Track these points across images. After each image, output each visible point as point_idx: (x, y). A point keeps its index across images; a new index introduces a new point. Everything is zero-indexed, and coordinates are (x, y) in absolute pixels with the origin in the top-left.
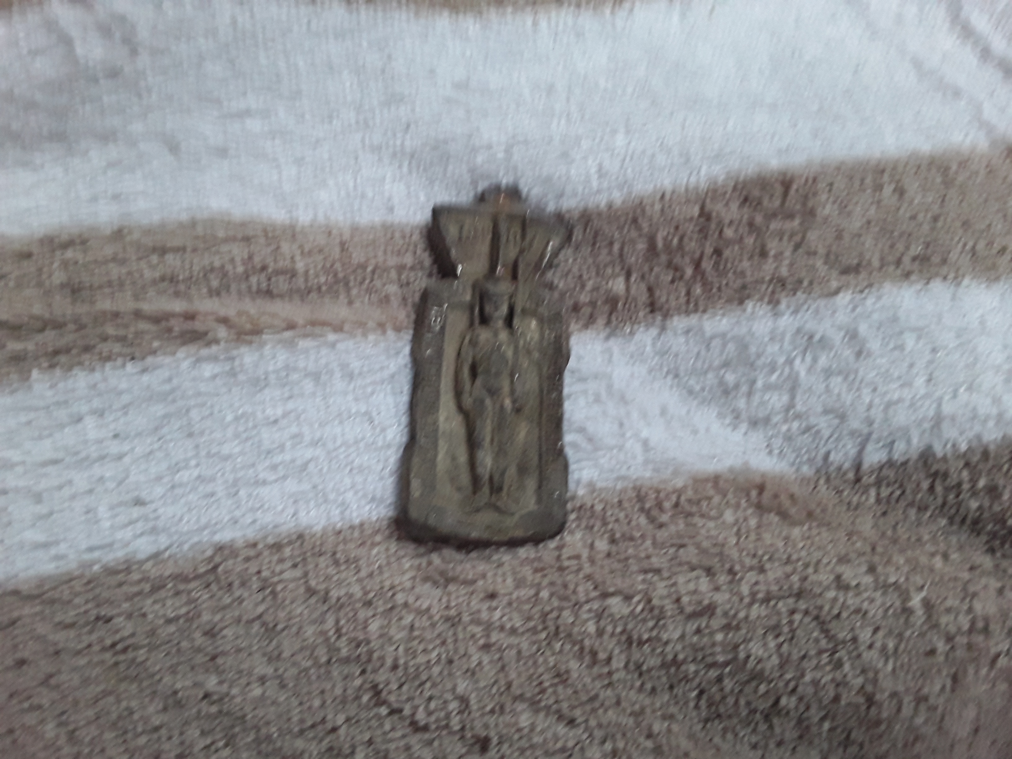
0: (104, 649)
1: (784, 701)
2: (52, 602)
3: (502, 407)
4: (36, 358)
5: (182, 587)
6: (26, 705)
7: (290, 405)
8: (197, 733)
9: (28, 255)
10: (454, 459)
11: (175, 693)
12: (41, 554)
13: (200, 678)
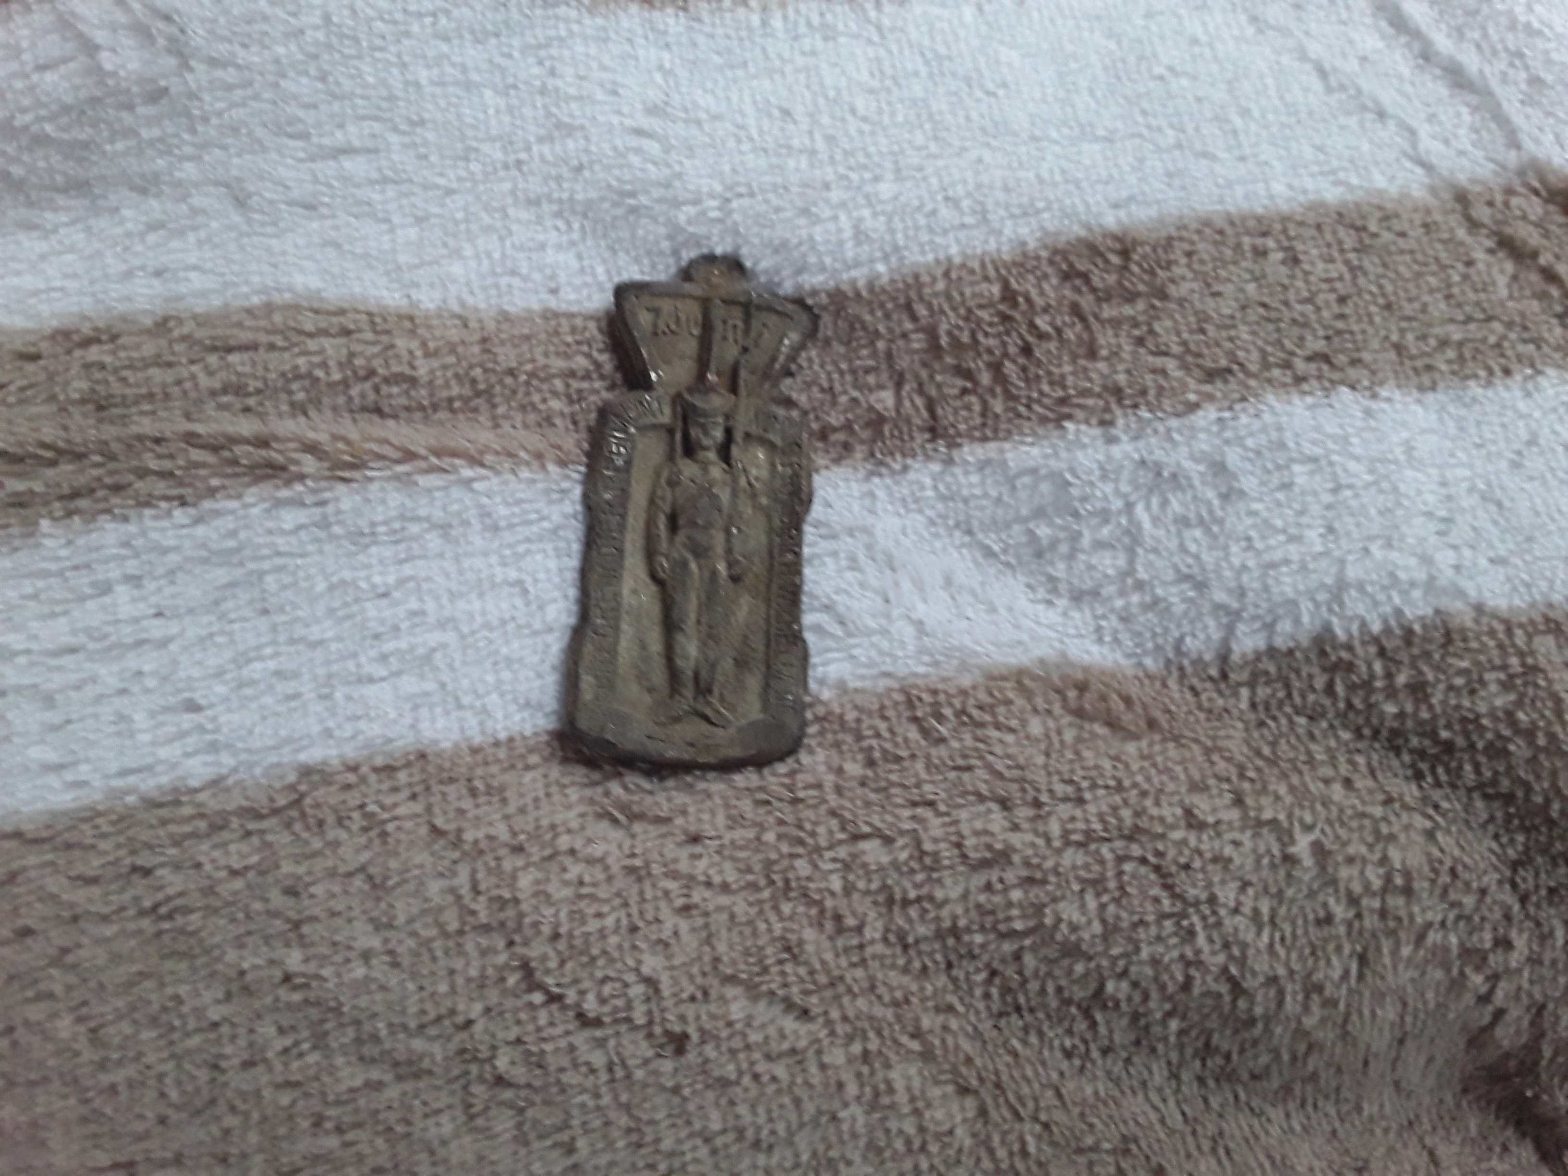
0: (142, 913)
1: (1110, 987)
2: (69, 846)
3: (714, 573)
4: (47, 503)
5: (251, 826)
6: (30, 994)
7: (407, 570)
8: (272, 1031)
9: (35, 357)
10: (643, 646)
11: (242, 973)
12: (53, 780)
13: (279, 953)
